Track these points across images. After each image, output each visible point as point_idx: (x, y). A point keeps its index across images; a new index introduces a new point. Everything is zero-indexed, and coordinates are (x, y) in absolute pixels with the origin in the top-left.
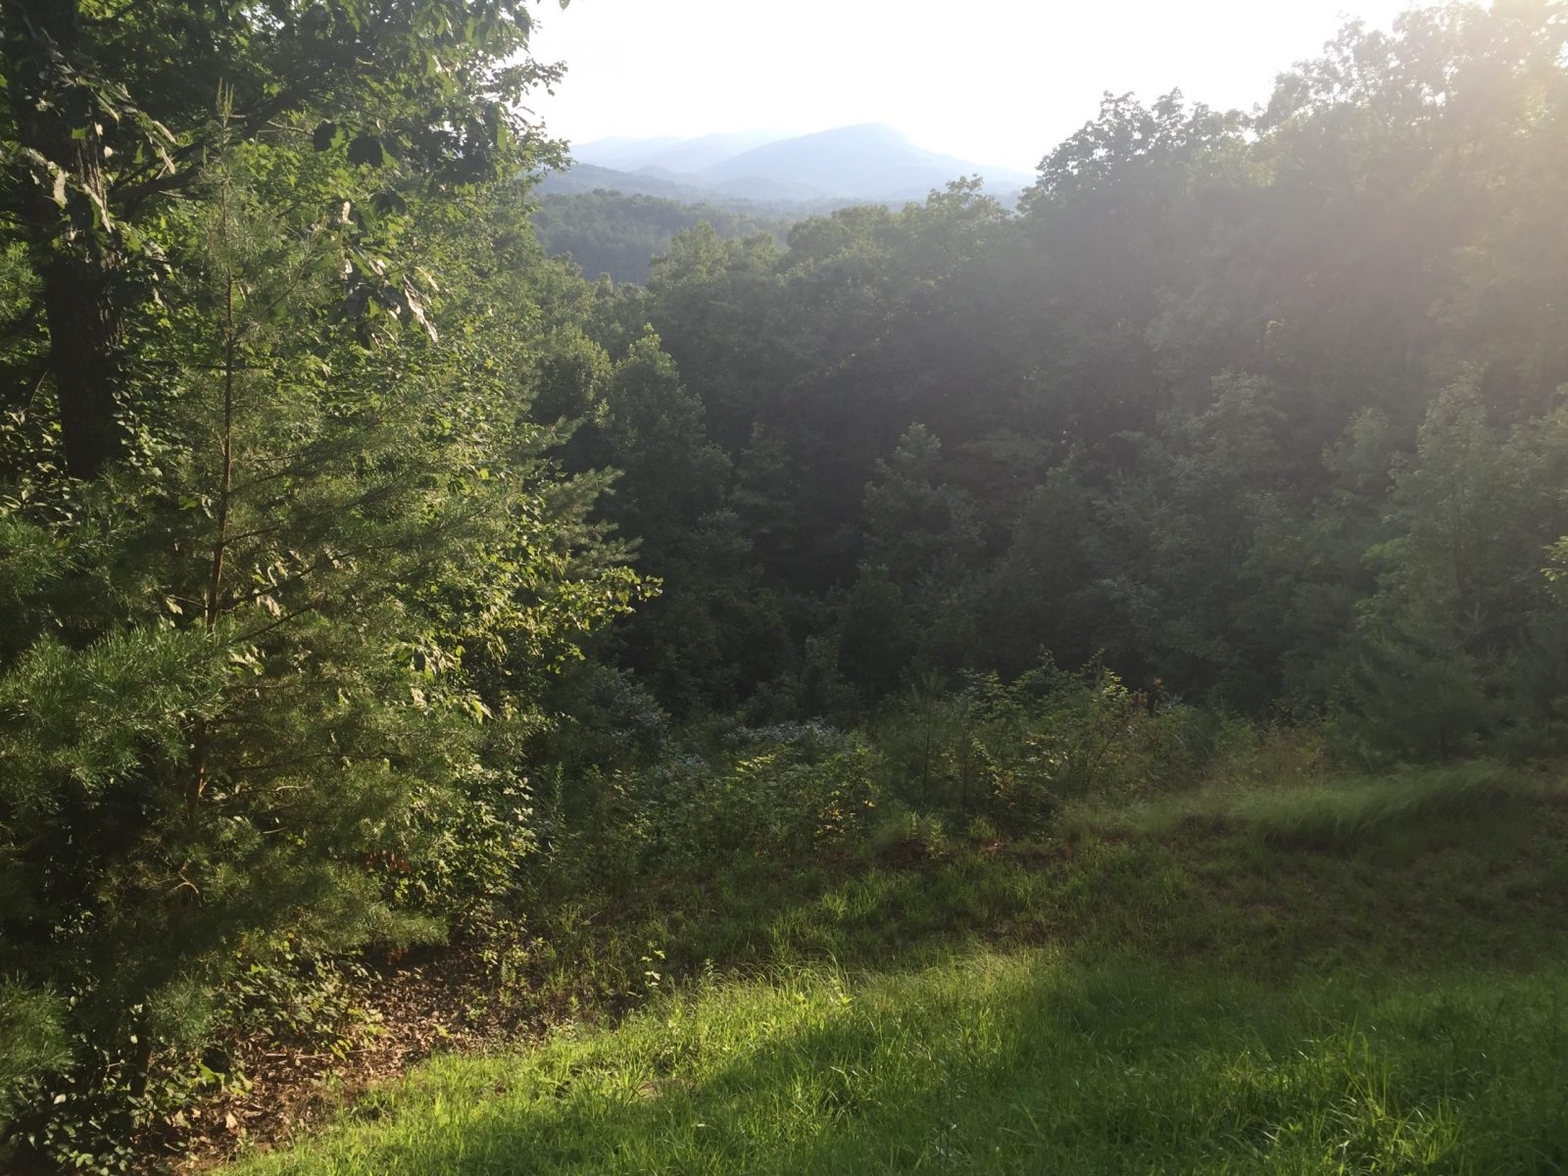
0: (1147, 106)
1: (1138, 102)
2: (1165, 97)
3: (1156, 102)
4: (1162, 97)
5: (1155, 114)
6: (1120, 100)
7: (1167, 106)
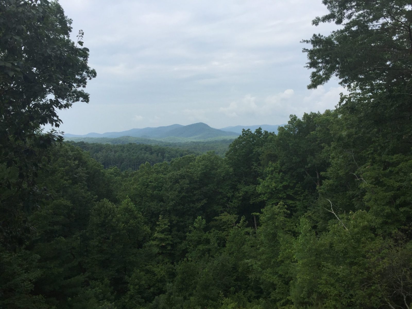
0: (253, 132)
1: (251, 131)
2: (258, 129)
3: (255, 131)
4: (257, 130)
5: (256, 133)
6: (246, 131)
7: (259, 131)
